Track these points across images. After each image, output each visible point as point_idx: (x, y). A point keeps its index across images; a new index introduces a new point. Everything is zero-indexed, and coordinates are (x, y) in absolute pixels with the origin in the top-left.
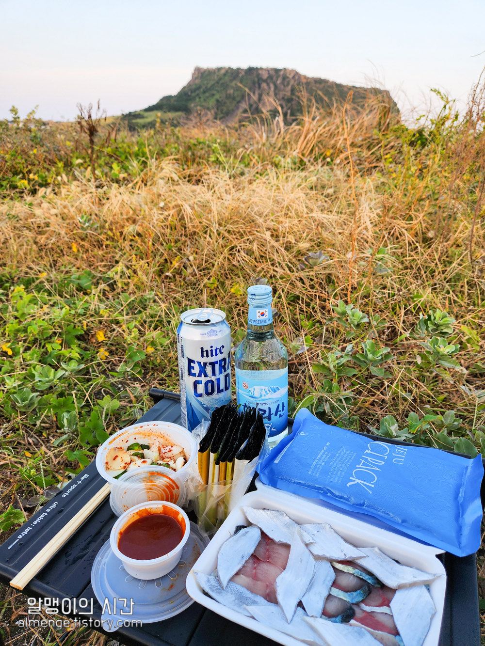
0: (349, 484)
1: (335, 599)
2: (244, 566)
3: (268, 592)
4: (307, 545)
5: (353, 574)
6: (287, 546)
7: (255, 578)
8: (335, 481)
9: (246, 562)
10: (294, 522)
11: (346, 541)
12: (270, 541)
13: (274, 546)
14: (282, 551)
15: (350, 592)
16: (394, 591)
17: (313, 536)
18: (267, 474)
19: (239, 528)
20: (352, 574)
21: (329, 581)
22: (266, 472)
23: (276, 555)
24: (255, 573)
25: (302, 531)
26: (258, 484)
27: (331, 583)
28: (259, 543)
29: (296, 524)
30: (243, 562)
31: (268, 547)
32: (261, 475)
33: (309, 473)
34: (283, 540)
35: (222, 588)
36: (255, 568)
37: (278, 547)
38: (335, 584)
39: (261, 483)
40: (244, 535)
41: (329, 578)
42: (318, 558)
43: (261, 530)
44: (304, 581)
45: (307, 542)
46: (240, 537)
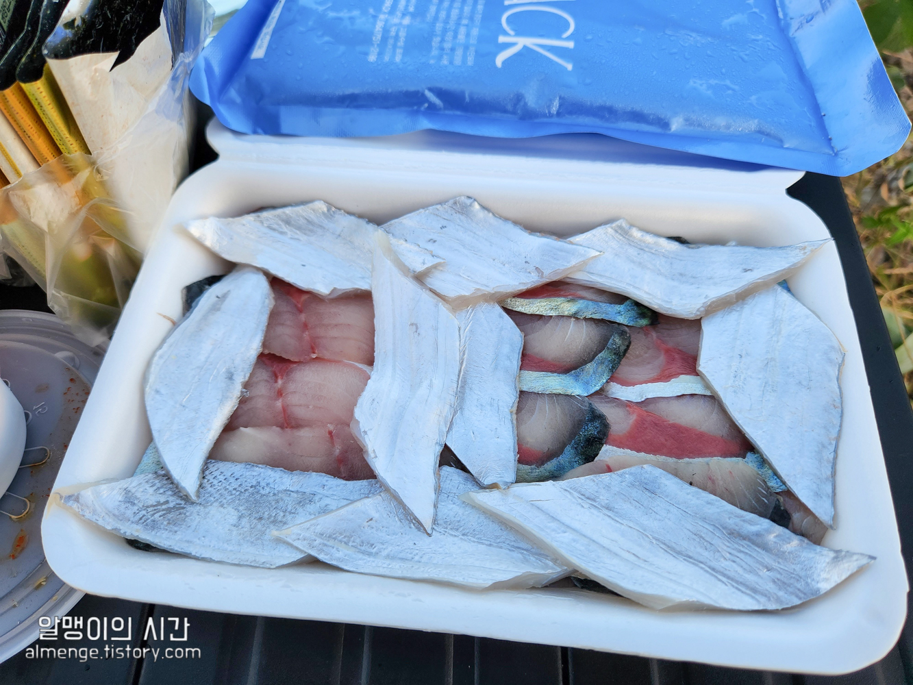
0: (500, 60)
1: (539, 403)
2: (243, 401)
3: (337, 452)
4: (420, 278)
5: (575, 316)
6: (363, 298)
7: (288, 422)
8: (458, 60)
9: (246, 385)
10: (362, 222)
11: (532, 228)
12: (305, 297)
13: (322, 309)
14: (350, 315)
15: (575, 368)
16: (695, 325)
17: (430, 246)
18: (238, 100)
19: (193, 293)
20: (569, 317)
21: (508, 358)
22: (233, 93)
23: (334, 333)
24: (284, 409)
25: (393, 241)
26: (215, 139)
27: (516, 362)
28: (274, 317)
29: (371, 227)
30: (237, 390)
31: (303, 317)
32: (222, 111)
33: (372, 58)
34: (346, 285)
35: (186, 498)
36: (280, 393)
37: (334, 309)
38: (528, 360)
39: (229, 136)
40: (215, 308)
41: (506, 349)
42: (459, 304)
43: (266, 274)
44: (439, 385)
45: (420, 268)
46: (205, 317)
